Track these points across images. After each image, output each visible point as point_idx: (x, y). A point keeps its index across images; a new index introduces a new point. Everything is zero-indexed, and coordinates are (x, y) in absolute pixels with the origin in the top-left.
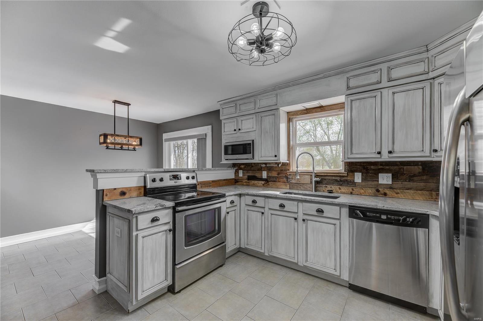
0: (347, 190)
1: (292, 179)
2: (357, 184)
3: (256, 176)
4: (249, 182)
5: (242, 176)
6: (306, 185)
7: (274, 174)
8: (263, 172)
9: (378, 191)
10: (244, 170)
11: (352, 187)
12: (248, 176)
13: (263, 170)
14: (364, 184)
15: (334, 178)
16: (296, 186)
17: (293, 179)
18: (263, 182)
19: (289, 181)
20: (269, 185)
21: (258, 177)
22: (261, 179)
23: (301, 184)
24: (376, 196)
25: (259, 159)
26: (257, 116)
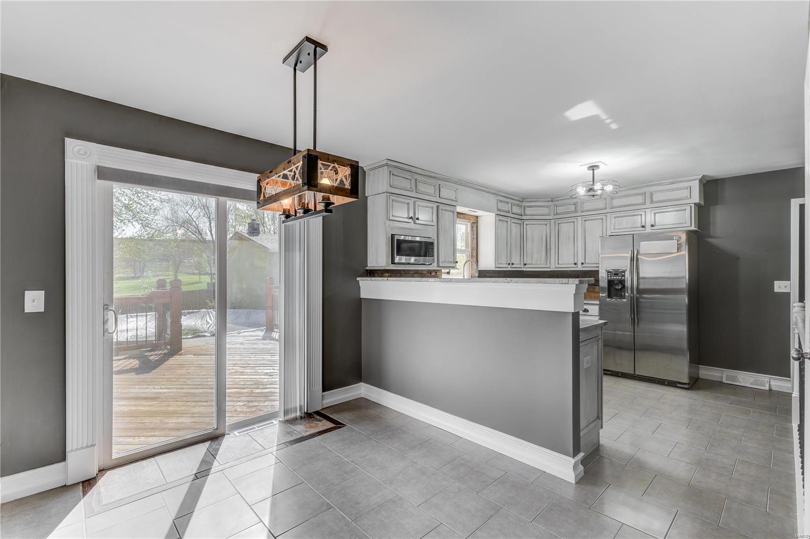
25: (440, 265)
26: (438, 207)
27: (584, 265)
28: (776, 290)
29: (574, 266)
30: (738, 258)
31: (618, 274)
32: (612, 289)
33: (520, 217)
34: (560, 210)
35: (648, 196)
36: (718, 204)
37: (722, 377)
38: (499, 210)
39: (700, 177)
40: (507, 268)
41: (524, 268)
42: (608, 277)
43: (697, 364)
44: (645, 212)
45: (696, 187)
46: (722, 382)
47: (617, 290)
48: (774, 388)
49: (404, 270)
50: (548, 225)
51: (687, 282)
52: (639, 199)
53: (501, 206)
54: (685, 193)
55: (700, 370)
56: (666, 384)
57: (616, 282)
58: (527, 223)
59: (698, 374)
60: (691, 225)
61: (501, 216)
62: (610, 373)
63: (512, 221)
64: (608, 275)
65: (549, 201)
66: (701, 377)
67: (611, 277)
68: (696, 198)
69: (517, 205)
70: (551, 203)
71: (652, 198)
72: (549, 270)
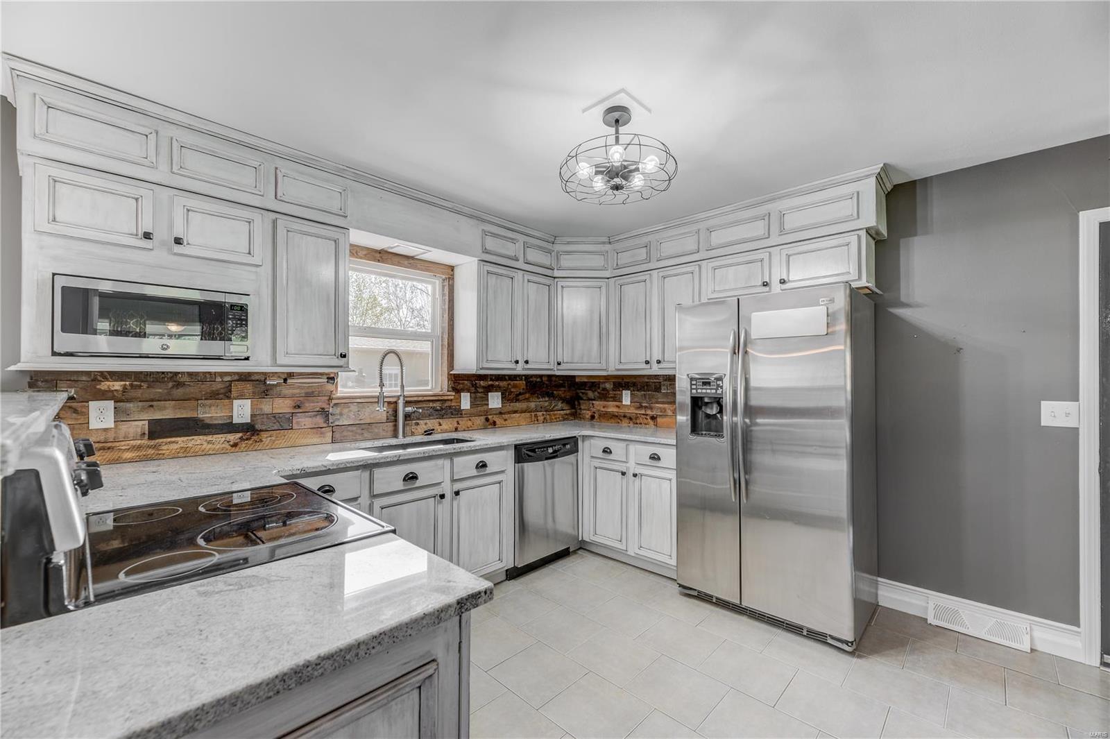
0: (450, 426)
1: (341, 414)
2: (463, 413)
3: (201, 420)
4: (154, 447)
5: (112, 425)
6: (376, 427)
7: (281, 406)
8: (236, 403)
9: (487, 420)
10: (117, 402)
11: (456, 420)
12: (150, 421)
13: (234, 394)
14: (474, 410)
15: (431, 405)
16: (352, 431)
17: (345, 416)
18: (234, 437)
19: (330, 421)
20: (261, 441)
21: (208, 421)
22: (229, 427)
23: (363, 426)
24: (485, 428)
25: (279, 362)
26: (275, 222)
27: (661, 365)
28: (1046, 421)
29: (644, 366)
30: (959, 350)
31: (709, 383)
32: (701, 415)
33: (548, 272)
34: (625, 258)
35: (774, 219)
36: (915, 235)
37: (927, 608)
38: (486, 251)
39: (877, 168)
40: (514, 369)
41: (558, 370)
42: (691, 389)
43: (875, 575)
44: (770, 253)
45: (869, 190)
46: (926, 620)
47: (708, 416)
48: (1040, 647)
49: (190, 374)
50: (604, 289)
51: (849, 397)
52: (759, 228)
53: (491, 243)
54: (848, 208)
55: (880, 587)
56: (805, 633)
57: (706, 400)
58: (563, 284)
59: (877, 595)
60: (860, 278)
61: (493, 264)
62: (695, 593)
63: (526, 277)
64: (691, 385)
65: (604, 243)
66: (880, 604)
67: (696, 389)
68: (870, 215)
69: (540, 248)
70: (608, 247)
71: (782, 224)
72: (604, 373)
